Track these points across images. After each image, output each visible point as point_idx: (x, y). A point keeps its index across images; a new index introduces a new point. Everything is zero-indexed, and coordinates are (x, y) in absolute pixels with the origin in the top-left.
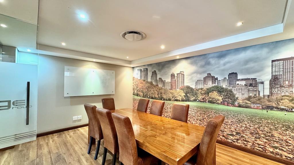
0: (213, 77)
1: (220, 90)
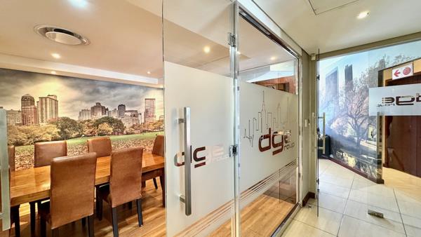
0: (103, 108)
1: (111, 121)
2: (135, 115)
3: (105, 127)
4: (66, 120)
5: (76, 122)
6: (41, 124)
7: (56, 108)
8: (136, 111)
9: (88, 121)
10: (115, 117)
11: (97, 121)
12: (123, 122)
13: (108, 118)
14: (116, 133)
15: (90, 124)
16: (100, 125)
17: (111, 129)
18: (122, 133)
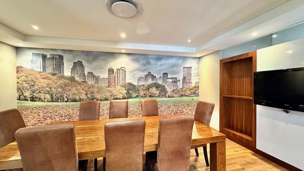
0: (152, 75)
1: (157, 86)
2: (175, 81)
3: (154, 90)
4: (130, 84)
5: (136, 86)
6: (117, 87)
7: (125, 76)
8: (176, 78)
9: (143, 85)
10: (160, 83)
11: (148, 85)
12: (166, 87)
13: (155, 84)
14: (161, 96)
15: (144, 88)
16: (150, 89)
17: (158, 92)
18: (165, 96)
